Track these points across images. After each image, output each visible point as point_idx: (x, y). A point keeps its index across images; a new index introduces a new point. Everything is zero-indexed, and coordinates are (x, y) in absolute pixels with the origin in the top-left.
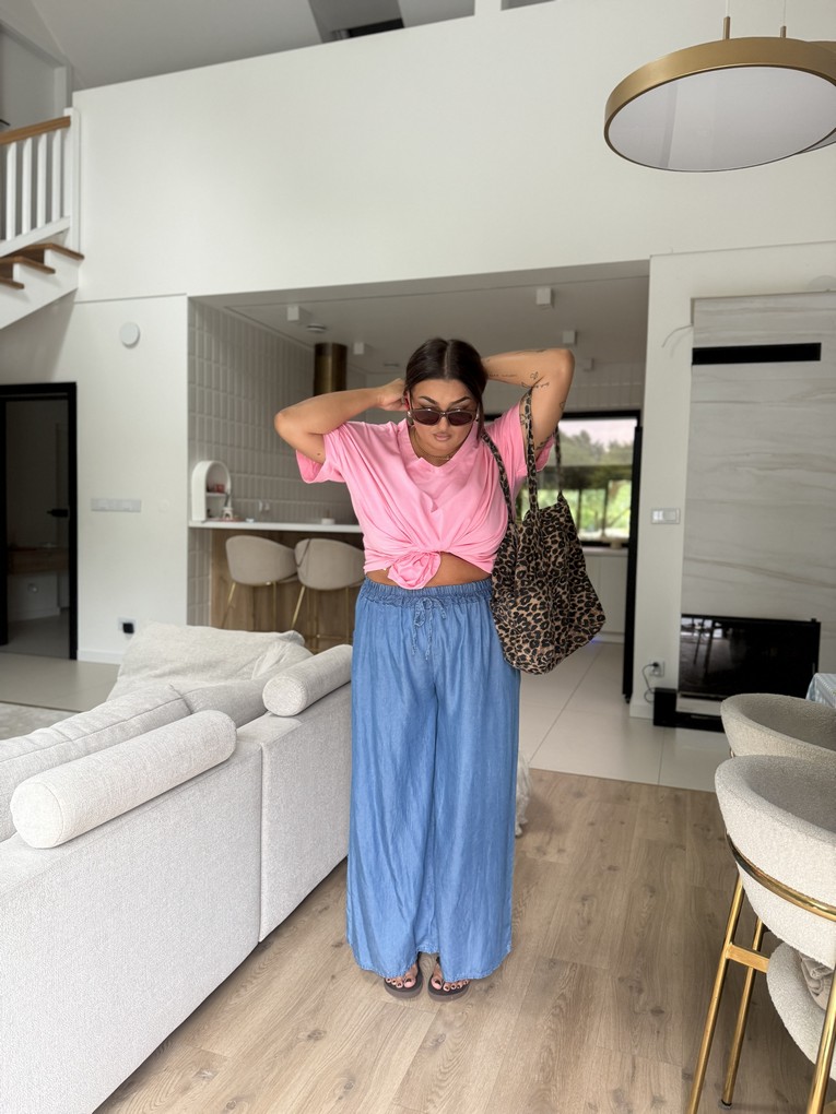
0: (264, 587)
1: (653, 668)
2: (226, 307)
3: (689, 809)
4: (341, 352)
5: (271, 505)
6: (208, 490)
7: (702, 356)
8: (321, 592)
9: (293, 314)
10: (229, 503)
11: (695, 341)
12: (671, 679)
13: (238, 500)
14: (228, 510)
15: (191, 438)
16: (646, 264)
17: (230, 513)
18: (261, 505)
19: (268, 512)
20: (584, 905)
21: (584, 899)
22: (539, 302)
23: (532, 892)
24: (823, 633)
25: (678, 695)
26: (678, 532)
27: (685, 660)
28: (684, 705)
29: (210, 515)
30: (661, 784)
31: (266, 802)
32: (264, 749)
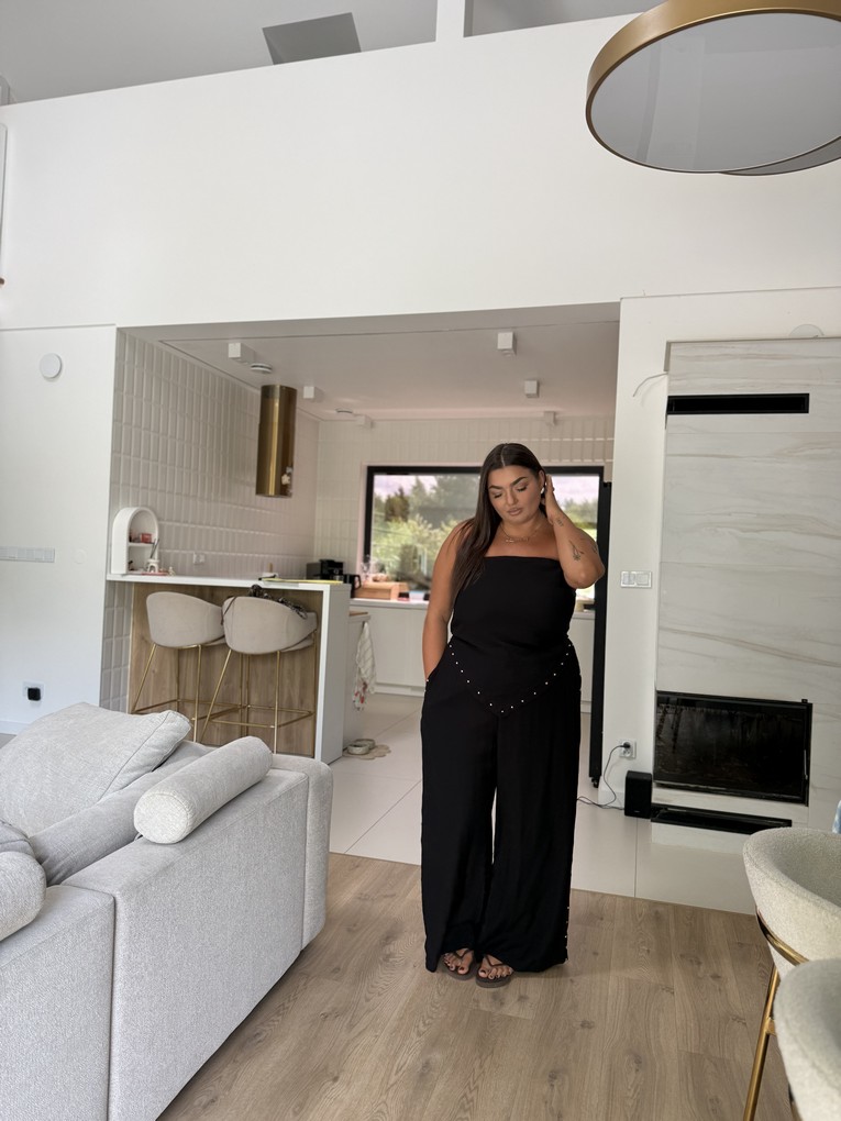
0: (190, 650)
1: (623, 749)
2: (161, 341)
3: (673, 932)
4: (290, 395)
5: (206, 558)
6: (130, 540)
7: (678, 405)
8: (253, 658)
9: (234, 350)
10: (156, 555)
11: (670, 388)
12: (646, 762)
13: (168, 551)
14: (154, 562)
15: (114, 482)
16: (616, 307)
17: (155, 565)
18: (195, 556)
19: (202, 563)
20: (552, 1085)
21: (553, 1076)
22: (499, 347)
23: (486, 1066)
24: (815, 716)
25: (654, 784)
26: (652, 598)
27: (662, 744)
28: (660, 796)
29: (131, 567)
30: (637, 896)
31: (119, 974)
32: (119, 900)
